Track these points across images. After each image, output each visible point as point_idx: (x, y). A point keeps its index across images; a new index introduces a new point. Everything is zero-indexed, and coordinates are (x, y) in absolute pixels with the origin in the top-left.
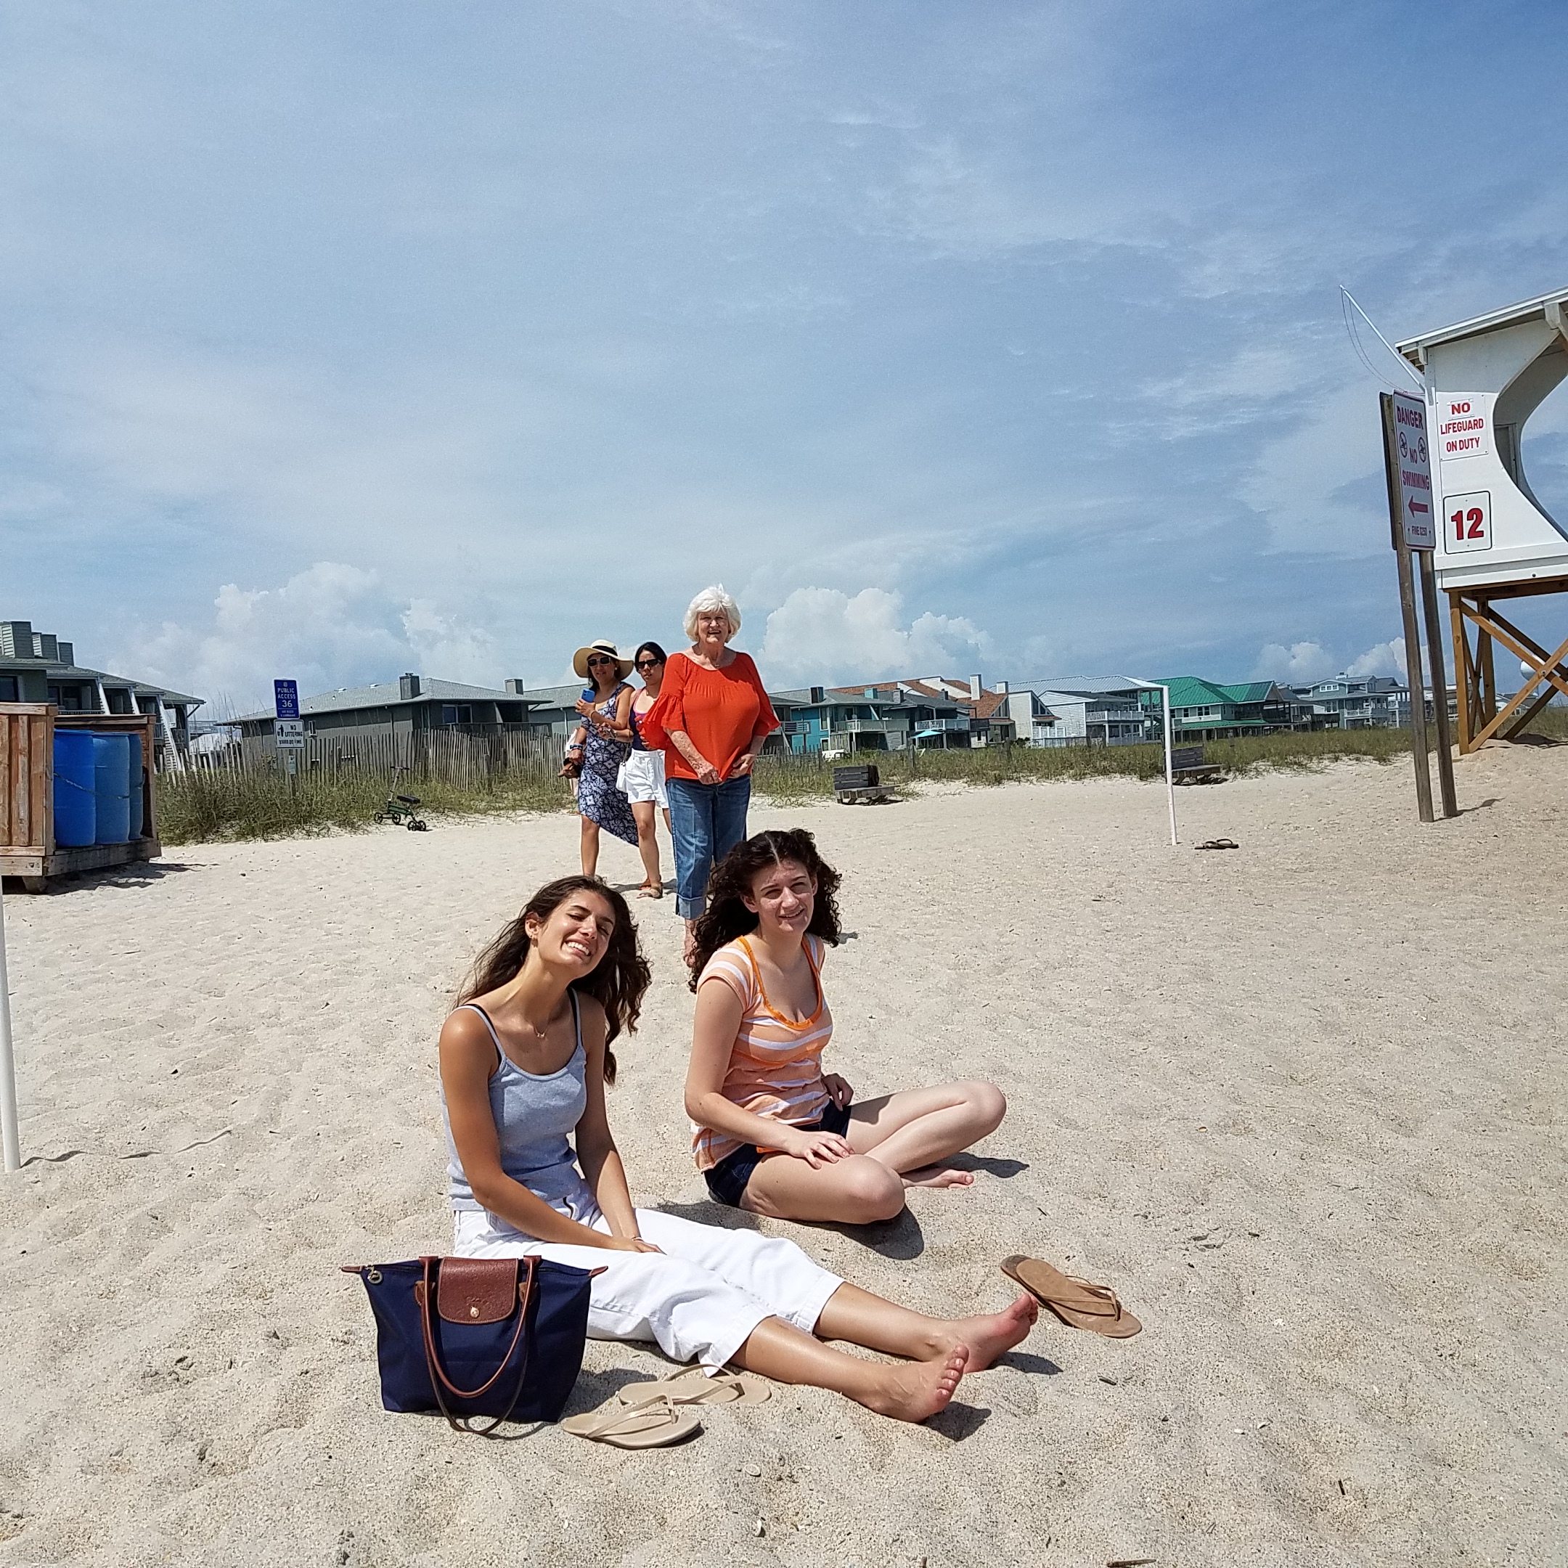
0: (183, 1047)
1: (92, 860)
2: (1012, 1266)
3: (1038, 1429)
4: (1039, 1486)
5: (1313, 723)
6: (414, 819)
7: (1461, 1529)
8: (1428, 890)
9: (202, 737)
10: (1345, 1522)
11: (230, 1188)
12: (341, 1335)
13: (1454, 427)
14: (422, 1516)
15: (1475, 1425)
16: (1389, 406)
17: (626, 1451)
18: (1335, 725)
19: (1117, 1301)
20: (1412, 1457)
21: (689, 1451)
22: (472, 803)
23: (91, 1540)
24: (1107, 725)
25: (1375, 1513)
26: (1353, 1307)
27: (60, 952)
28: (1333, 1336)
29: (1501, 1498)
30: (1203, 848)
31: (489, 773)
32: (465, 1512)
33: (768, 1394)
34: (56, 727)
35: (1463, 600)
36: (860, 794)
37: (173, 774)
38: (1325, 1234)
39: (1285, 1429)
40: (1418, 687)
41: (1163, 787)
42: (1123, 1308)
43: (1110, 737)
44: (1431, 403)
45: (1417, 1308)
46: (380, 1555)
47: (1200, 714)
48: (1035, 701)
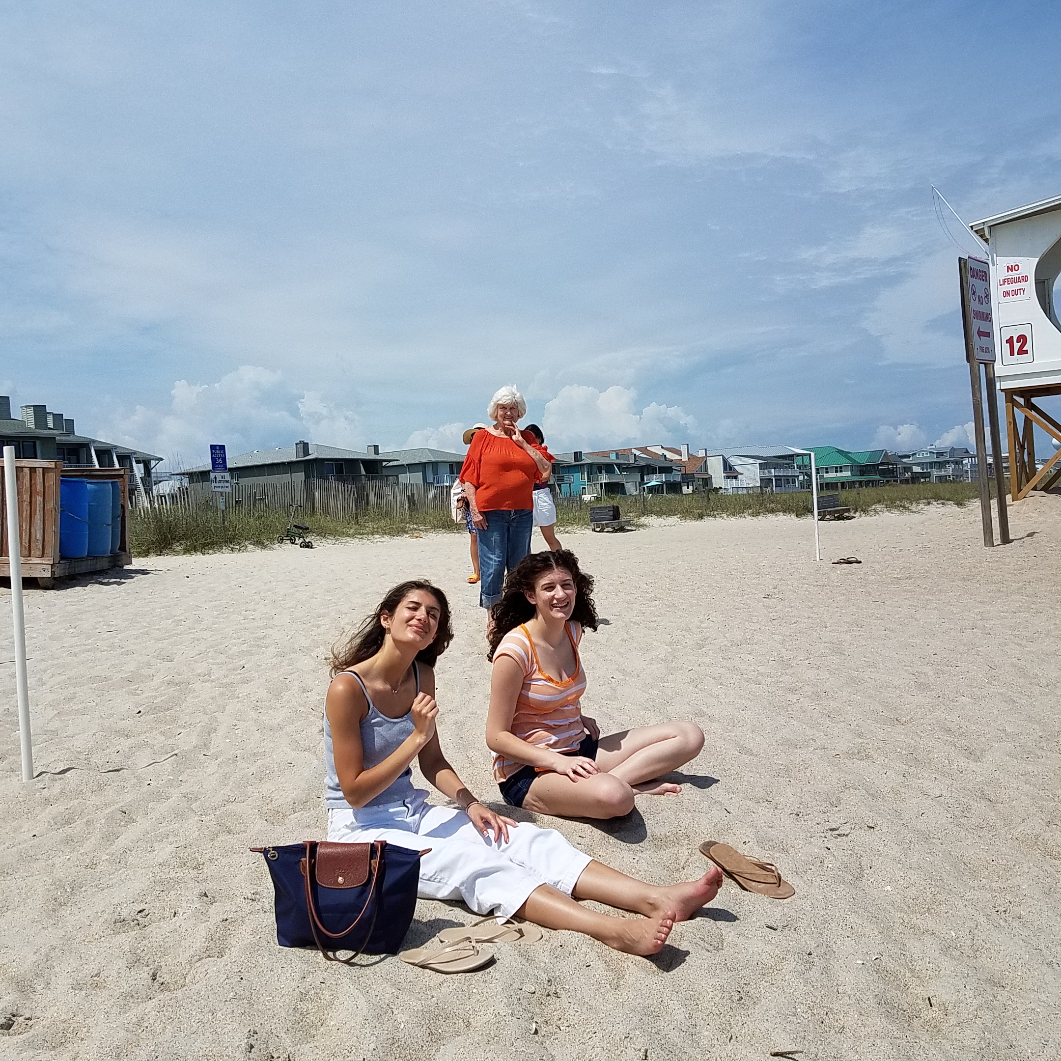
0: (144, 696)
1: (84, 567)
2: (707, 848)
3: (724, 960)
4: (724, 1000)
5: (912, 478)
6: (304, 540)
7: (1011, 1030)
8: (989, 592)
9: (162, 483)
10: (932, 1026)
11: (175, 794)
12: (250, 895)
13: (1008, 281)
14: (304, 1020)
15: (1020, 958)
16: (965, 266)
17: (443, 975)
18: (927, 480)
19: (778, 874)
20: (977, 981)
21: (486, 975)
22: (344, 530)
23: (78, 1035)
24: (774, 478)
25: (953, 1020)
26: (938, 878)
27: (63, 631)
28: (925, 898)
29: (1038, 1010)
30: (838, 563)
31: (356, 510)
32: (333, 1017)
33: (540, 936)
34: (62, 476)
35: (1015, 397)
36: (607, 525)
37: (142, 509)
38: (918, 827)
39: (891, 961)
40: (983, 455)
41: (812, 522)
42: (783, 878)
43: (776, 487)
44: (993, 265)
45: (981, 879)
46: (275, 1046)
47: (836, 472)
48: (725, 462)
